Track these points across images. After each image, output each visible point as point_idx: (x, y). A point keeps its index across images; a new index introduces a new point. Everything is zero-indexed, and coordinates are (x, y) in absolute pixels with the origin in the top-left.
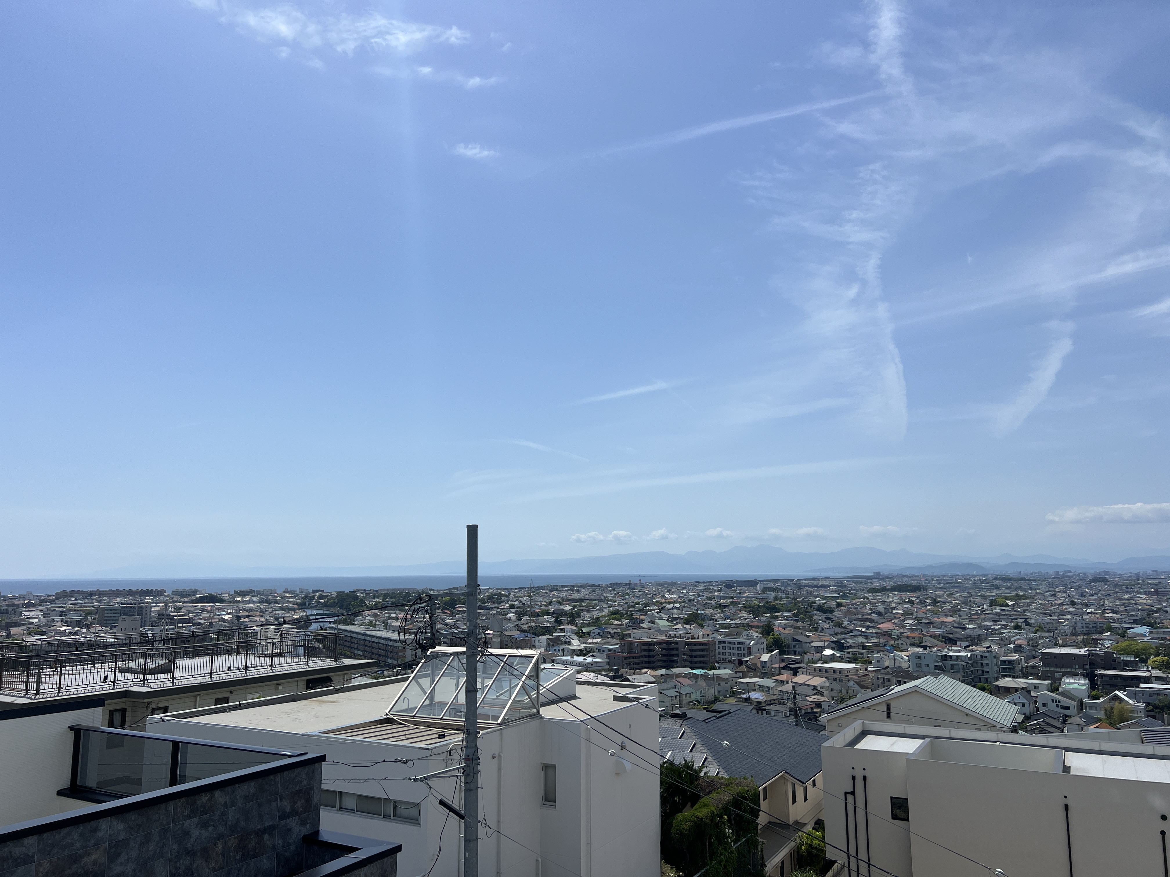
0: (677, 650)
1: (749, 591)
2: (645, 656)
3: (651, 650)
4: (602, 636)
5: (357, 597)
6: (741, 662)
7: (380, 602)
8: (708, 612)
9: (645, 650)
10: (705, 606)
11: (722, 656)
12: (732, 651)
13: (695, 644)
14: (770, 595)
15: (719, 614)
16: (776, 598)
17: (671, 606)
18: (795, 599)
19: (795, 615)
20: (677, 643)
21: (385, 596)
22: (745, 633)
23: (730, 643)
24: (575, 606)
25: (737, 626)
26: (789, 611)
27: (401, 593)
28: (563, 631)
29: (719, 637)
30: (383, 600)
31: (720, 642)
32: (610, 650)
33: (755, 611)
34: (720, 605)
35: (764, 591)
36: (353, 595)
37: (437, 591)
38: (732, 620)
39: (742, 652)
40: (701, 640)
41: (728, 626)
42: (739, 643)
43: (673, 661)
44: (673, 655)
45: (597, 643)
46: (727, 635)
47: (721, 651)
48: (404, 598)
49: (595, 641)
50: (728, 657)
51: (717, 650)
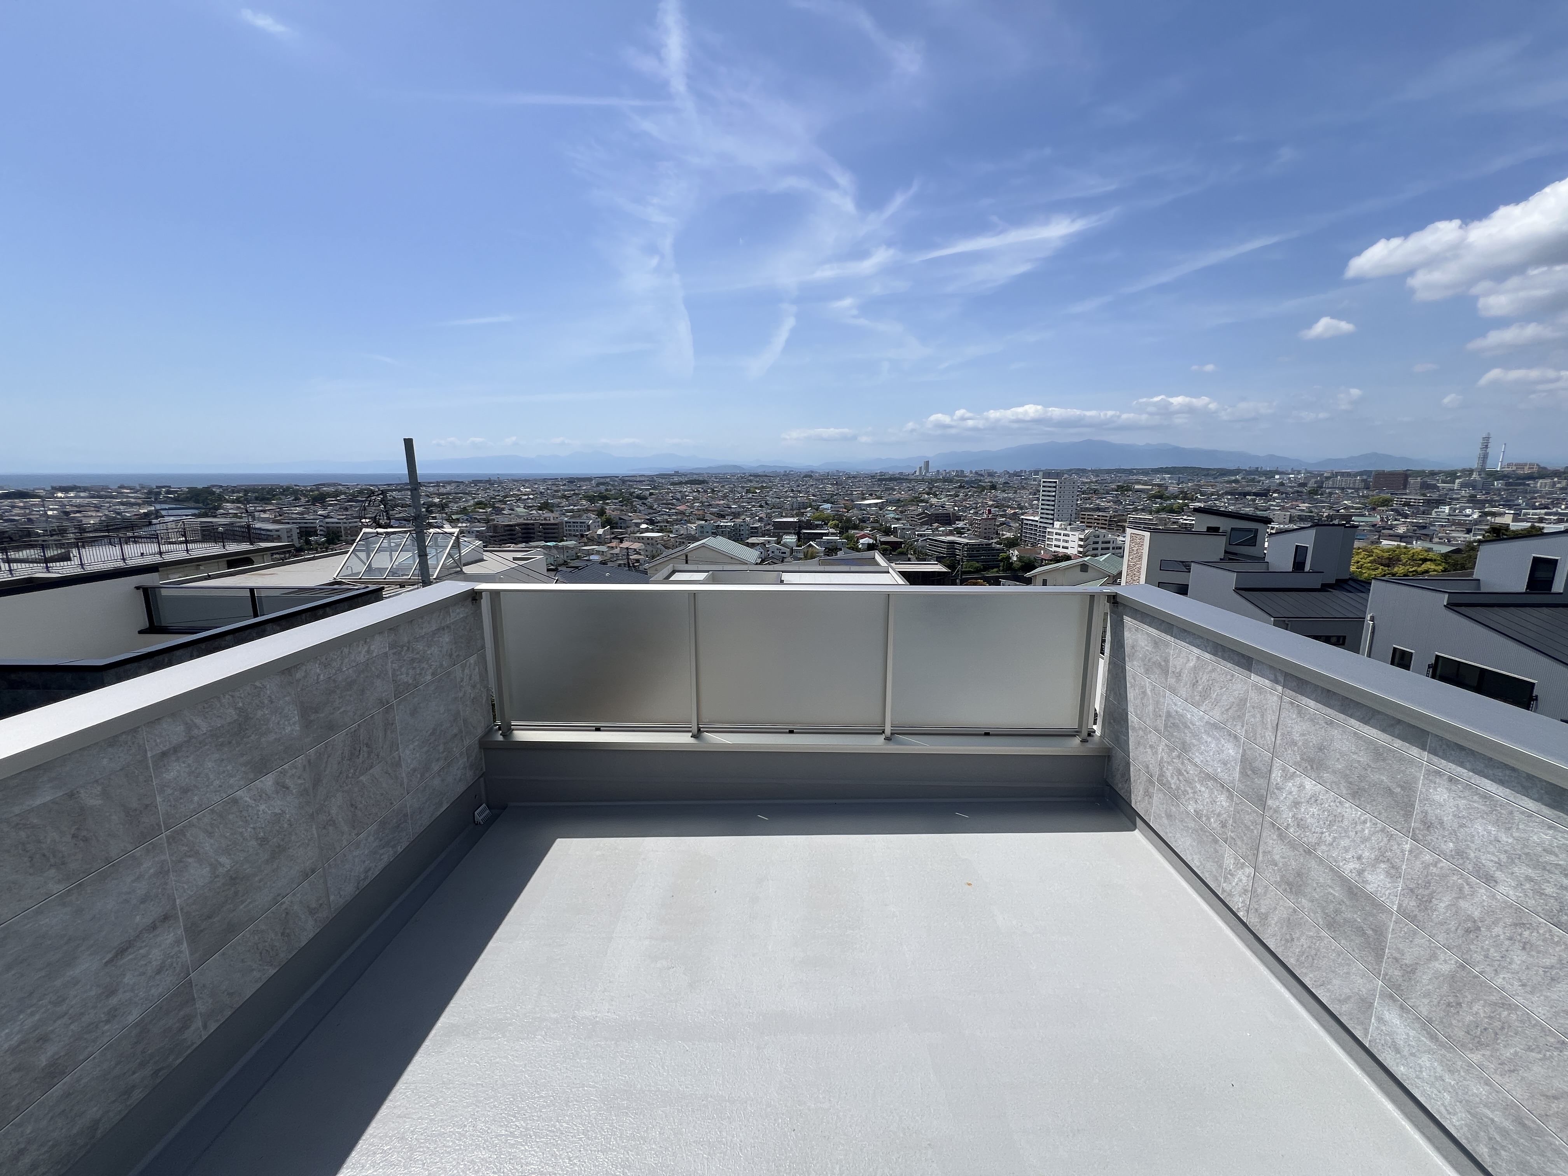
0: (534, 529)
1: (586, 485)
2: (509, 535)
3: (513, 530)
4: (470, 522)
5: (213, 493)
6: (582, 536)
7: (242, 497)
8: (556, 501)
9: (508, 530)
10: (554, 497)
11: (568, 532)
12: (576, 528)
13: (548, 524)
14: (602, 488)
15: (564, 502)
16: (607, 490)
17: (526, 497)
18: (620, 490)
19: (620, 502)
20: (533, 524)
21: (246, 491)
22: (585, 515)
23: (574, 523)
24: (443, 499)
25: (579, 510)
26: (617, 499)
27: (263, 489)
28: (434, 518)
29: (566, 519)
30: (245, 495)
31: (566, 522)
32: (478, 531)
33: (591, 499)
34: (565, 496)
35: (598, 485)
36: (208, 491)
37: (303, 486)
38: (575, 506)
39: (583, 528)
40: (552, 521)
41: (572, 511)
42: (581, 523)
43: (531, 537)
44: (531, 533)
45: (466, 527)
46: (572, 517)
47: (568, 528)
48: (268, 493)
49: (464, 525)
50: (573, 533)
51: (565, 528)
